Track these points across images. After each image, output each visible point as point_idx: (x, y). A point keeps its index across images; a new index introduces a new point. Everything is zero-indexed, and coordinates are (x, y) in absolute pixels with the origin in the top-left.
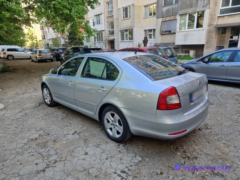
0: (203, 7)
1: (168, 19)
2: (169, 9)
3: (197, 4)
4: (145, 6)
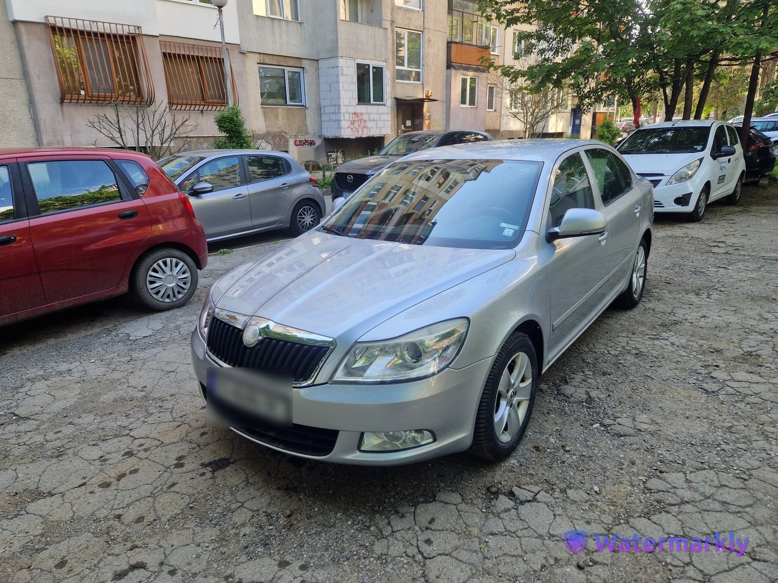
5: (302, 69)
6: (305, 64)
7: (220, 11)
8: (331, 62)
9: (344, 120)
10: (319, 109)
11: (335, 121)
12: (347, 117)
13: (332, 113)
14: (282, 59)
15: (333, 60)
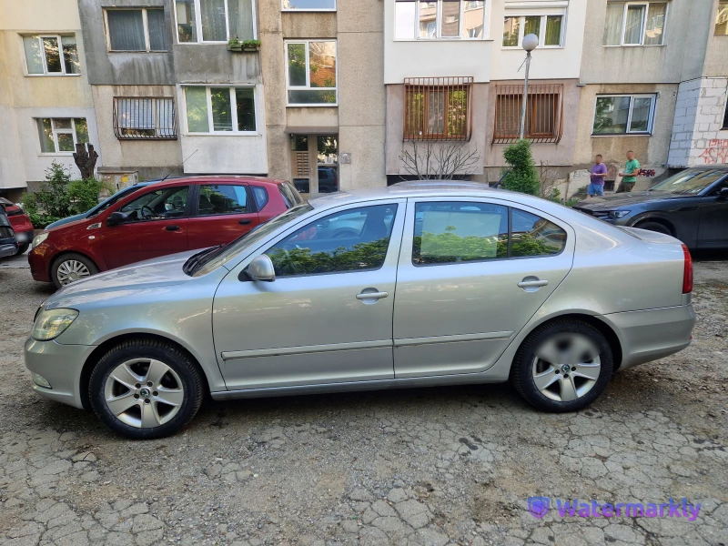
0: (250, 77)
1: (135, 92)
2: (136, 63)
3: (231, 66)
4: (23, 36)
5: (655, 95)
6: (659, 89)
7: (529, 55)
8: (692, 84)
9: (696, 147)
10: (669, 137)
11: (683, 149)
12: (701, 144)
13: (682, 141)
14: (629, 87)
15: (696, 81)
